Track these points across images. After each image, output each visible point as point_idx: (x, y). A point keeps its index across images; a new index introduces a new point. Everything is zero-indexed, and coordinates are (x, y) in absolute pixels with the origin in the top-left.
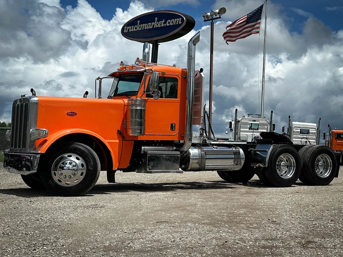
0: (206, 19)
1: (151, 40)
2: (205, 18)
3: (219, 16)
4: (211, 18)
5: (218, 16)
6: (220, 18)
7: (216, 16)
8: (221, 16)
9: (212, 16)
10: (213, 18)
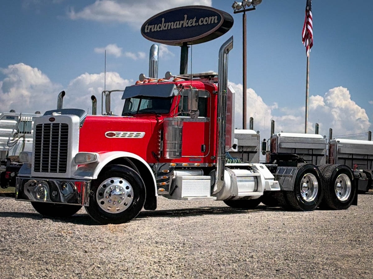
0: (237, 11)
1: (179, 42)
2: (235, 9)
3: (253, 7)
4: (242, 9)
5: (251, 7)
6: (254, 9)
7: (249, 6)
8: (255, 7)
9: (244, 7)
10: (246, 9)
